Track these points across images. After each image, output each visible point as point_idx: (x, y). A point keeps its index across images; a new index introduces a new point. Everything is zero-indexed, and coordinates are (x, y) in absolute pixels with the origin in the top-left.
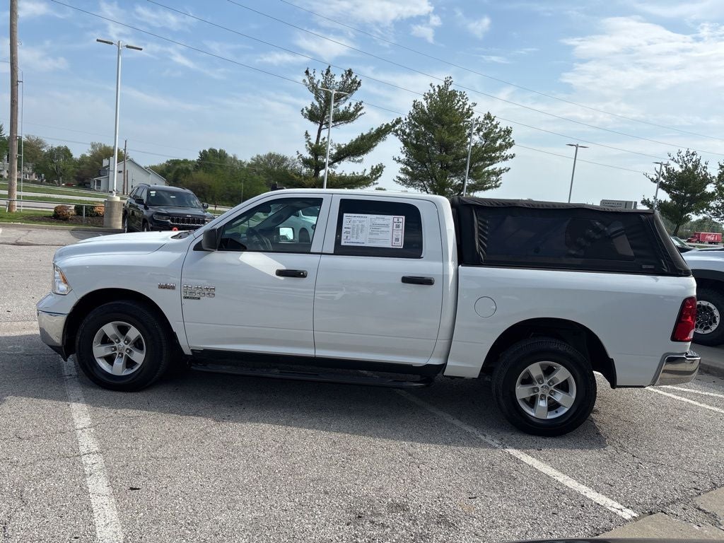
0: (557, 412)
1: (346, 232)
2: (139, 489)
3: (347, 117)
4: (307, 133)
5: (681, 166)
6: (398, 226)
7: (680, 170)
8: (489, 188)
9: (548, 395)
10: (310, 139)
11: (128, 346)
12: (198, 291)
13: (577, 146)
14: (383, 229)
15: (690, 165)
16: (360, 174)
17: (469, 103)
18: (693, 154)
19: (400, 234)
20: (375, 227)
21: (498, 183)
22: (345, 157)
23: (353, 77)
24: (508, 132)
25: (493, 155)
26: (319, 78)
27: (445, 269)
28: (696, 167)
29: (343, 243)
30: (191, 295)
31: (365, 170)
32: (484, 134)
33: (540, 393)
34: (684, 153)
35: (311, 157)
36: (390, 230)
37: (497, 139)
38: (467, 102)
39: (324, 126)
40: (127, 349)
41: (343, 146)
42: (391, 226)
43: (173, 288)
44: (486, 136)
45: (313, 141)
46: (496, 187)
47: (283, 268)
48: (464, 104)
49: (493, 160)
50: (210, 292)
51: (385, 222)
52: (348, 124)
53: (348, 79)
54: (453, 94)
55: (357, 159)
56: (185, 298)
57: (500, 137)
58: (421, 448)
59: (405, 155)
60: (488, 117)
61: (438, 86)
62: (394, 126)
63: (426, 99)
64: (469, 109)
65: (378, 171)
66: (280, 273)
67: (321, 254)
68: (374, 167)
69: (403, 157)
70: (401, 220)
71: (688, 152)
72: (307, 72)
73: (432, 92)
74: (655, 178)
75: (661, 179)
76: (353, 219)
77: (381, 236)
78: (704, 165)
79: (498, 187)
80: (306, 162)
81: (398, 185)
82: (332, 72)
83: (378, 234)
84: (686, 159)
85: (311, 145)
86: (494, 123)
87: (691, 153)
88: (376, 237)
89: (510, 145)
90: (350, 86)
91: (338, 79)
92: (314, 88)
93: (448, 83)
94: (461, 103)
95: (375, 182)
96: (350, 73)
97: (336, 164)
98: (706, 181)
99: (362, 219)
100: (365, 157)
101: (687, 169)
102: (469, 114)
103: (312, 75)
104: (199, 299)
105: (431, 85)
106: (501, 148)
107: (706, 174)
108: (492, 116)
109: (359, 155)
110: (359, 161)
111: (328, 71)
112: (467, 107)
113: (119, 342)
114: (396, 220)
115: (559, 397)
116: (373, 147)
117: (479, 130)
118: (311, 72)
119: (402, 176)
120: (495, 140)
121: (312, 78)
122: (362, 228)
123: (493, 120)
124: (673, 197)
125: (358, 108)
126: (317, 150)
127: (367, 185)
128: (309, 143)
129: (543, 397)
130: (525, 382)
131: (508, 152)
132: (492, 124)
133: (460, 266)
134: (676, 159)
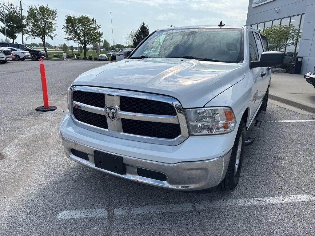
7: (8, 13)
12: (256, 96)
15: (12, 10)
18: (12, 5)
66: (262, 75)
84: (9, 7)
101: (11, 12)
104: (256, 100)
107: (21, 16)
134: (4, 7)
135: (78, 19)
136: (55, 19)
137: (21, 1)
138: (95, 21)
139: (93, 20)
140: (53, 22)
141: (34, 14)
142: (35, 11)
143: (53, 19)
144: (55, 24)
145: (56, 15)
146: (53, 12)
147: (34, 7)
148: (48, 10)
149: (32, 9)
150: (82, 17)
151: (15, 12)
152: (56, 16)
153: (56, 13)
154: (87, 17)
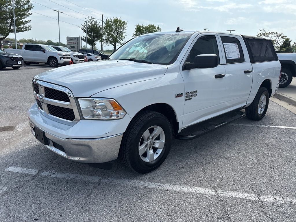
1: (227, 53)
5: (90, 23)
7: (90, 25)
8: (25, 30)
13: (58, 12)
15: (93, 23)
19: (239, 52)
21: (29, 28)
25: (24, 13)
29: (227, 58)
34: (90, 18)
40: (154, 142)
46: (29, 30)
47: (216, 74)
50: (195, 93)
51: (234, 47)
56: (186, 100)
57: (25, 4)
67: (224, 64)
70: (237, 45)
71: (92, 17)
74: (82, 28)
75: (84, 28)
79: (30, 30)
83: (234, 53)
84: (91, 20)
87: (93, 18)
89: (30, 8)
99: (229, 46)
101: (92, 25)
104: (191, 99)
106: (28, 9)
122: (230, 51)
124: (90, 36)
131: (30, 12)
133: (252, 64)
134: (88, 20)
135: (146, 27)
136: (125, 28)
137: (102, 15)
138: (160, 29)
140: (123, 32)
141: (109, 25)
142: (111, 23)
143: (124, 29)
144: (125, 33)
146: (124, 22)
147: (110, 20)
148: (120, 21)
149: (108, 21)
150: (149, 25)
151: (96, 24)
152: (126, 26)
153: (127, 24)
154: (153, 25)
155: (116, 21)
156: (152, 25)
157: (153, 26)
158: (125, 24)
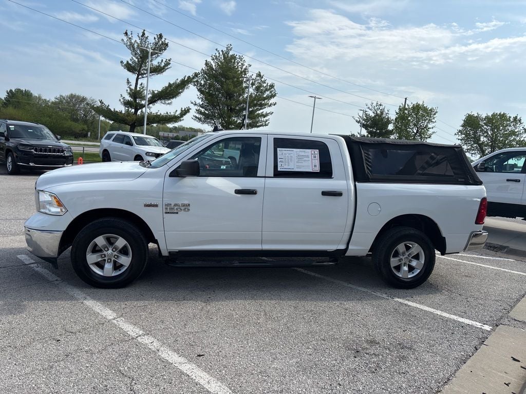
0: (413, 273)
1: (281, 161)
2: (203, 355)
3: (158, 70)
4: (128, 80)
5: (374, 112)
6: (315, 157)
7: (373, 115)
8: (261, 126)
9: (408, 263)
10: (131, 85)
11: (115, 253)
12: (176, 208)
13: (315, 98)
14: (305, 159)
15: (379, 112)
16: (172, 114)
17: (246, 64)
18: (380, 105)
19: (317, 162)
20: (300, 158)
21: (267, 123)
22: (158, 100)
23: (163, 40)
24: (272, 86)
25: (263, 102)
26: (136, 39)
27: (348, 185)
28: (382, 113)
29: (279, 169)
30: (171, 210)
31: (177, 111)
32: (256, 87)
33: (403, 262)
34: (375, 104)
35: (132, 100)
36: (309, 160)
37: (265, 92)
38: (245, 64)
39: (140, 77)
40: (115, 255)
41: (156, 92)
42: (310, 156)
43: (156, 206)
44: (257, 89)
45: (133, 87)
46: (266, 125)
47: (239, 188)
48: (243, 65)
49: (262, 106)
50: (186, 207)
51: (306, 154)
52: (159, 75)
53: (159, 41)
54: (233, 57)
55: (167, 102)
56: (166, 213)
57: (267, 90)
58: (349, 305)
59: (201, 100)
60: (259, 75)
61: (222, 51)
62: (194, 78)
63: (213, 59)
64: (246, 69)
65: (185, 112)
66: (237, 192)
67: (265, 177)
68: (183, 109)
69: (200, 102)
70: (316, 152)
71: (377, 103)
72: (126, 33)
73: (218, 55)
74: (358, 120)
75: (362, 121)
76: (285, 152)
77: (305, 164)
78: (387, 112)
79: (267, 125)
80: (127, 104)
81: (196, 122)
82: (146, 35)
83: (302, 162)
84: (376, 108)
85: (131, 90)
86: (263, 79)
88: (300, 164)
89: (273, 96)
90: (162, 46)
91: (151, 39)
92: (131, 46)
93: (229, 49)
94: (240, 64)
95: (182, 119)
96: (161, 36)
97: (151, 105)
98: (388, 122)
99: (292, 152)
100: (173, 100)
101: (377, 114)
102: (245, 72)
103: (130, 36)
104: (177, 213)
105: (217, 50)
106: (269, 98)
107: (388, 118)
108: (262, 74)
109: (169, 99)
110: (168, 104)
111: (144, 34)
112: (244, 67)
113: (108, 250)
114: (313, 152)
115: (414, 263)
116: (180, 93)
117: (253, 84)
118: (129, 33)
119: (197, 115)
120: (263, 92)
121: (130, 38)
122: (292, 159)
123: (262, 78)
124: (369, 132)
125: (167, 64)
126: (136, 94)
127: (176, 122)
128: (130, 88)
129: (405, 264)
130: (395, 256)
131: (272, 101)
132: (261, 80)
133: (357, 183)
134: (370, 108)
135: (487, 117)
136: (433, 120)
137: (406, 99)
138: (520, 120)
139: (515, 118)
140: (430, 126)
142: (406, 112)
143: (430, 121)
144: (432, 128)
145: (435, 114)
146: (432, 110)
147: (406, 107)
149: (403, 108)
150: (494, 115)
152: (435, 116)
153: (437, 112)
154: (504, 114)
155: (417, 108)
156: (502, 113)
157: (503, 116)
158: (433, 113)
